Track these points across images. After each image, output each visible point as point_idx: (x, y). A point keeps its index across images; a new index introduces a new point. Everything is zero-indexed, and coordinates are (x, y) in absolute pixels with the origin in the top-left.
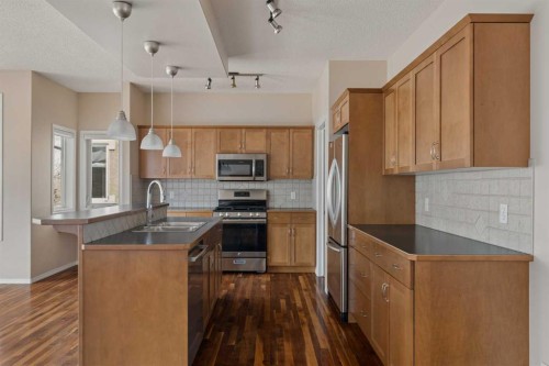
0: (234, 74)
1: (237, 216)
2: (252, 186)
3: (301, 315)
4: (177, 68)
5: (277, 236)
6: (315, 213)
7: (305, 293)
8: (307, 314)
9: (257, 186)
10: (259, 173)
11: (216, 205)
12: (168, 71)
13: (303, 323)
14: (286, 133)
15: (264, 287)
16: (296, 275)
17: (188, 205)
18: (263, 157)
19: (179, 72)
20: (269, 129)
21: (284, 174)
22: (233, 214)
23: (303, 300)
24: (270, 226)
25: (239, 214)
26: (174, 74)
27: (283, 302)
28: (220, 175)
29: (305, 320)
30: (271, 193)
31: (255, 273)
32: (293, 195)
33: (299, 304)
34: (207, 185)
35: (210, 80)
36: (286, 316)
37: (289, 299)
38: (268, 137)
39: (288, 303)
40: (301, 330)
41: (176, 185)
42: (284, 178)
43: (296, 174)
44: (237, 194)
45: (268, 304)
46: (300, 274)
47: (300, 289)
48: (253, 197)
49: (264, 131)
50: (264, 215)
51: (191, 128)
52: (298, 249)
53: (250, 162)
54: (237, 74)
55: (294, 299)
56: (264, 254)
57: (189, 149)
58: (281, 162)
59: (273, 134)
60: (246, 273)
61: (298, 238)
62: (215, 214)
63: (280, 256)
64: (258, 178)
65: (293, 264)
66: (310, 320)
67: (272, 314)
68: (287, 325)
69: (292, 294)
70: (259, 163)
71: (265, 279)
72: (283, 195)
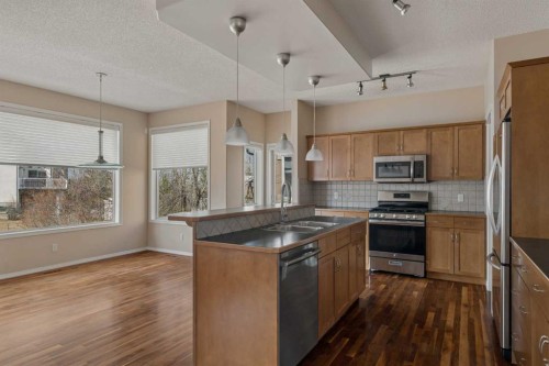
0: (384, 77)
1: (393, 218)
2: (412, 188)
3: (448, 337)
4: (319, 77)
5: (438, 241)
6: (485, 219)
7: (463, 309)
8: (456, 338)
9: (419, 188)
10: (418, 174)
11: (376, 205)
12: (311, 81)
13: (446, 349)
14: (449, 132)
15: (416, 293)
16: (459, 286)
17: (350, 205)
18: (422, 158)
19: (321, 80)
20: (429, 128)
21: (448, 175)
22: (389, 216)
23: (457, 318)
24: (428, 230)
25: (394, 216)
26: (316, 83)
27: (431, 315)
28: (377, 177)
29: (450, 344)
30: (434, 195)
31: (412, 277)
32: (460, 198)
33: (450, 321)
34: (368, 187)
35: (361, 86)
36: (428, 335)
37: (439, 313)
38: (429, 137)
39: (437, 318)
40: (440, 357)
41: (339, 186)
42: (448, 179)
43: (462, 174)
44: (396, 196)
45: (412, 315)
46: (466, 285)
47: (458, 303)
48: (413, 199)
49: (425, 131)
50: (422, 217)
51: (350, 134)
52: (462, 257)
53: (408, 164)
54: (388, 75)
55: (446, 314)
56: (422, 258)
57: (349, 154)
58: (444, 163)
59: (434, 133)
60: (403, 276)
61: (462, 244)
62: (371, 215)
63: (440, 262)
64: (416, 180)
65: (457, 272)
66: (457, 346)
67: (412, 328)
68: (424, 347)
69: (447, 308)
70: (418, 165)
71: (422, 284)
72: (449, 197)
